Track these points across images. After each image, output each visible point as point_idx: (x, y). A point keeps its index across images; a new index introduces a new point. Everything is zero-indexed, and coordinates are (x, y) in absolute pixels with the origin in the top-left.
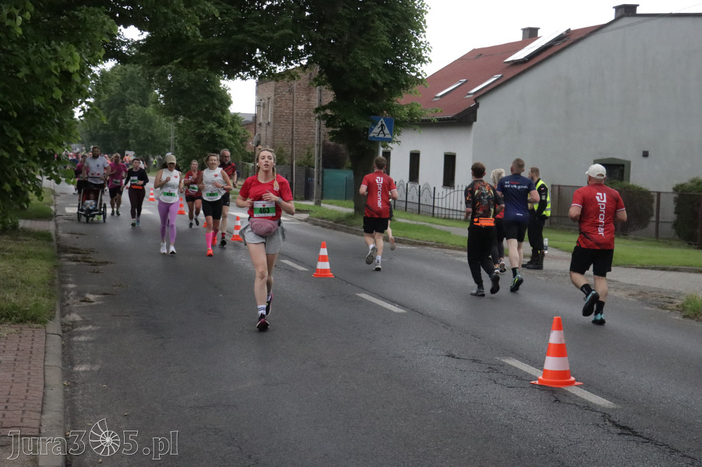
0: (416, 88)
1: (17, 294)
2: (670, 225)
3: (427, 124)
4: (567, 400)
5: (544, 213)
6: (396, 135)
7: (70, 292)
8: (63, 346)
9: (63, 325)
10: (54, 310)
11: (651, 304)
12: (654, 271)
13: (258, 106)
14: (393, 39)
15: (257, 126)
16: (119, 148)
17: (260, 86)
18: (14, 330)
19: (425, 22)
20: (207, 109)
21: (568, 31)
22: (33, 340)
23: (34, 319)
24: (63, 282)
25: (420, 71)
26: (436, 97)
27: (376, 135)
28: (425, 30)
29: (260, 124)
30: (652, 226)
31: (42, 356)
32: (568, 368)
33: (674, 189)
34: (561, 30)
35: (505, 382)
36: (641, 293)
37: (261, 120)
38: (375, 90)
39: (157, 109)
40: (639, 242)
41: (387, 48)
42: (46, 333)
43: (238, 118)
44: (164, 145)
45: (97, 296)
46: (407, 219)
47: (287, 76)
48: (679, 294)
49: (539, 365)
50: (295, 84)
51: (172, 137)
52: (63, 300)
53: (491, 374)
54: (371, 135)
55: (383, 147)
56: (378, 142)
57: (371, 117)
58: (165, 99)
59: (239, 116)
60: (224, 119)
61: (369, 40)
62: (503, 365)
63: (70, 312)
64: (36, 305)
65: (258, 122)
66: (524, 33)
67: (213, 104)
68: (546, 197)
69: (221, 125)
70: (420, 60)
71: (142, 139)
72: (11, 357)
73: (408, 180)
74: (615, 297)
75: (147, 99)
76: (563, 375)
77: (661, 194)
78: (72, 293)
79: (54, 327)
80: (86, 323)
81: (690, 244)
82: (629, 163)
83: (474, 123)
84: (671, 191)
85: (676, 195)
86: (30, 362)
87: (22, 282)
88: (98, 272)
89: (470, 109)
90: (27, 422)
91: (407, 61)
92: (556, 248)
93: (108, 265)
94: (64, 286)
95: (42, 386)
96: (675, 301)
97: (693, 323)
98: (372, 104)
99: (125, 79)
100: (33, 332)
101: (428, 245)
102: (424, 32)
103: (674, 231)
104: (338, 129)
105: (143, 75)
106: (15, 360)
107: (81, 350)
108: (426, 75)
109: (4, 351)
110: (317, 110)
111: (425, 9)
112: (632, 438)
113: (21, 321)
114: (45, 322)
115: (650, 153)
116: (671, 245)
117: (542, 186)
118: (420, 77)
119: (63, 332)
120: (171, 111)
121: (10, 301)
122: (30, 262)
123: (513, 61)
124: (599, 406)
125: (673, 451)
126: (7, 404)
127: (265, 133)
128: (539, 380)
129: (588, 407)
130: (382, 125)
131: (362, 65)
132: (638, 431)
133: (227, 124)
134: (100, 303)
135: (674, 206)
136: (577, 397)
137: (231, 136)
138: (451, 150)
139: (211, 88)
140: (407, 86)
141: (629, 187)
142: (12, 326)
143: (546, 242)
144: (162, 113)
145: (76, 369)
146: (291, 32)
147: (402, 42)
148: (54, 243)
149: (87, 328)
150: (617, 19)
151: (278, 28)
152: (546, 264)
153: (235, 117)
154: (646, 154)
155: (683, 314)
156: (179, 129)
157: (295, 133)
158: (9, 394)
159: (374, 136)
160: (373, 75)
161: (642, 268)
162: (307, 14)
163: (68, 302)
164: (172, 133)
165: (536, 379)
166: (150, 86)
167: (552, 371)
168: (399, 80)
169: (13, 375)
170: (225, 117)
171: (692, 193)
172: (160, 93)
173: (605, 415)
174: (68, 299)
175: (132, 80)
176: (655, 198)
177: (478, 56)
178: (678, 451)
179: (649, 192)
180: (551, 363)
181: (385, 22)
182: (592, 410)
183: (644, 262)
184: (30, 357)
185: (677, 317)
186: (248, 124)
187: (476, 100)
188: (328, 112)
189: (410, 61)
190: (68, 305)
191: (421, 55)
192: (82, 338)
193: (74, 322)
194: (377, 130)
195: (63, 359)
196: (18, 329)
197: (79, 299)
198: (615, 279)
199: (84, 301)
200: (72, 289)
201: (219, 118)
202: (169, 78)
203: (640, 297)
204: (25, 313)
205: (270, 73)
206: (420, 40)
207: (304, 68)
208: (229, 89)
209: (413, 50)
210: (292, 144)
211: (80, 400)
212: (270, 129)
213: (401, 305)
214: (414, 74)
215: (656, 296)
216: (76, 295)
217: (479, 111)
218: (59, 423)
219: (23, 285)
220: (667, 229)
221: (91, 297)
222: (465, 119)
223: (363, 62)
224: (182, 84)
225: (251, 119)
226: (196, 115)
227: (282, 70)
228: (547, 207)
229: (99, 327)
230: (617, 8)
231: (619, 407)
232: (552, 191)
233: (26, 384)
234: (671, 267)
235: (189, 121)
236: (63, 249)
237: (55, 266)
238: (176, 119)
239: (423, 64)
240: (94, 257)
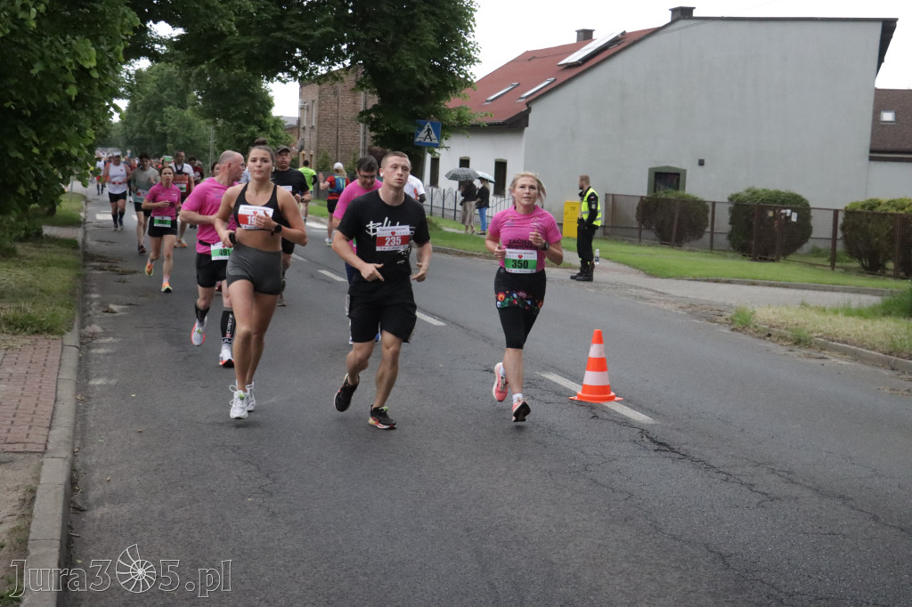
0: (467, 91)
1: (34, 303)
2: (725, 237)
3: (477, 129)
4: (606, 416)
5: (595, 223)
6: (444, 140)
7: (91, 303)
8: (80, 359)
9: (82, 337)
10: (72, 320)
11: (699, 318)
12: (706, 283)
13: (302, 108)
14: (439, 38)
15: (301, 130)
16: (156, 153)
17: (304, 88)
18: (28, 341)
19: (473, 21)
20: (247, 110)
21: (624, 33)
22: (48, 352)
23: (50, 330)
24: (86, 291)
25: (468, 73)
26: (487, 101)
27: (422, 140)
28: (474, 28)
29: (304, 128)
30: (707, 237)
31: (56, 369)
32: (607, 383)
33: (729, 199)
34: (616, 33)
35: (542, 398)
36: (691, 305)
37: (304, 124)
38: (422, 93)
39: (194, 110)
40: (692, 254)
41: (434, 48)
42: (63, 345)
43: (280, 122)
44: (204, 150)
45: (121, 307)
46: (455, 228)
47: (330, 78)
48: (731, 306)
49: (579, 379)
50: (338, 85)
51: (212, 142)
52: (84, 311)
53: (529, 389)
54: (417, 140)
55: (431, 152)
56: (424, 147)
57: (417, 121)
58: (203, 100)
59: (282, 119)
60: (265, 122)
61: (415, 40)
62: (542, 380)
63: (90, 324)
64: (53, 316)
65: (302, 126)
66: (578, 35)
67: (254, 107)
68: (597, 206)
69: (263, 128)
70: (470, 60)
71: (181, 142)
72: (22, 370)
73: (457, 188)
74: (664, 310)
75: (185, 101)
76: (603, 390)
77: (717, 205)
78: (95, 304)
79: (71, 338)
80: (106, 334)
81: (745, 256)
82: (685, 171)
83: (526, 129)
84: (727, 201)
85: (731, 205)
86: (42, 376)
87: (41, 291)
88: (124, 282)
89: (522, 113)
90: (33, 437)
91: (457, 62)
92: (608, 259)
93: (135, 276)
94: (87, 296)
95: (52, 402)
96: (724, 313)
97: (741, 336)
98: (418, 107)
99: (162, 79)
100: (49, 343)
101: (475, 255)
102: (473, 31)
103: (728, 242)
104: (382, 134)
105: (180, 76)
106: (27, 373)
107: (98, 362)
108: (475, 78)
109: (16, 364)
110: (362, 114)
111: (473, 7)
112: (668, 454)
113: (37, 332)
114: (62, 334)
115: (705, 162)
116: (725, 257)
117: (593, 194)
118: (468, 79)
119: (81, 344)
120: (210, 114)
121: (25, 311)
122: (52, 270)
123: (566, 64)
124: (638, 422)
125: (709, 467)
126: (13, 419)
127: (309, 138)
128: (579, 396)
129: (626, 423)
130: (429, 130)
131: (407, 66)
132: (676, 447)
133: (269, 128)
134: (123, 313)
135: (729, 217)
136: (616, 412)
137: (274, 141)
138: (502, 157)
139: (253, 90)
140: (455, 89)
141: (683, 197)
142: (28, 337)
143: (597, 253)
144: (201, 115)
145: (92, 382)
146: (333, 30)
147: (451, 42)
148: (80, 252)
149: (107, 340)
150: (673, 22)
151: (319, 26)
152: (596, 275)
153: (278, 121)
154: (701, 163)
155: (732, 327)
156: (218, 133)
157: (340, 138)
158: (17, 409)
159: (420, 142)
160: (419, 77)
161: (696, 280)
162: (350, 11)
163: (90, 312)
164: (212, 136)
165: (575, 394)
166: (187, 87)
167: (591, 386)
168: (449, 82)
169: (23, 389)
170: (268, 120)
171: (748, 202)
172: (198, 94)
173: (644, 431)
174: (91, 309)
175: (170, 81)
176: (711, 208)
177: (530, 57)
178: (713, 467)
179: (704, 202)
180: (591, 378)
181: (431, 21)
182: (631, 426)
183: (697, 274)
184: (43, 370)
185: (726, 330)
186: (291, 129)
187: (527, 104)
188: (373, 115)
189: (459, 63)
190: (89, 316)
191: (471, 56)
192: (101, 351)
193: (94, 334)
194: (423, 134)
195: (78, 372)
196: (33, 340)
197: (102, 309)
198: (665, 291)
199: (107, 312)
200: (96, 299)
201: (261, 121)
202: (208, 79)
203: (690, 310)
204: (41, 324)
205: (311, 74)
206: (469, 40)
207: (346, 69)
208: (271, 91)
209: (462, 50)
210: (337, 149)
211: (94, 416)
212: (314, 134)
213: (441, 318)
214: (462, 76)
215: (705, 309)
216: (100, 305)
217: (531, 116)
218: (67, 439)
219: (42, 294)
220: (722, 240)
221: (114, 307)
222: (516, 124)
223: (409, 63)
224: (220, 85)
225: (295, 123)
226: (236, 118)
227: (324, 72)
228: (598, 217)
229: (120, 339)
230: (674, 11)
231: (658, 422)
232: (606, 200)
233: (35, 399)
234: (723, 279)
235: (230, 124)
236: (88, 257)
237: (79, 275)
238: (215, 122)
239: (472, 66)
240: (122, 266)
